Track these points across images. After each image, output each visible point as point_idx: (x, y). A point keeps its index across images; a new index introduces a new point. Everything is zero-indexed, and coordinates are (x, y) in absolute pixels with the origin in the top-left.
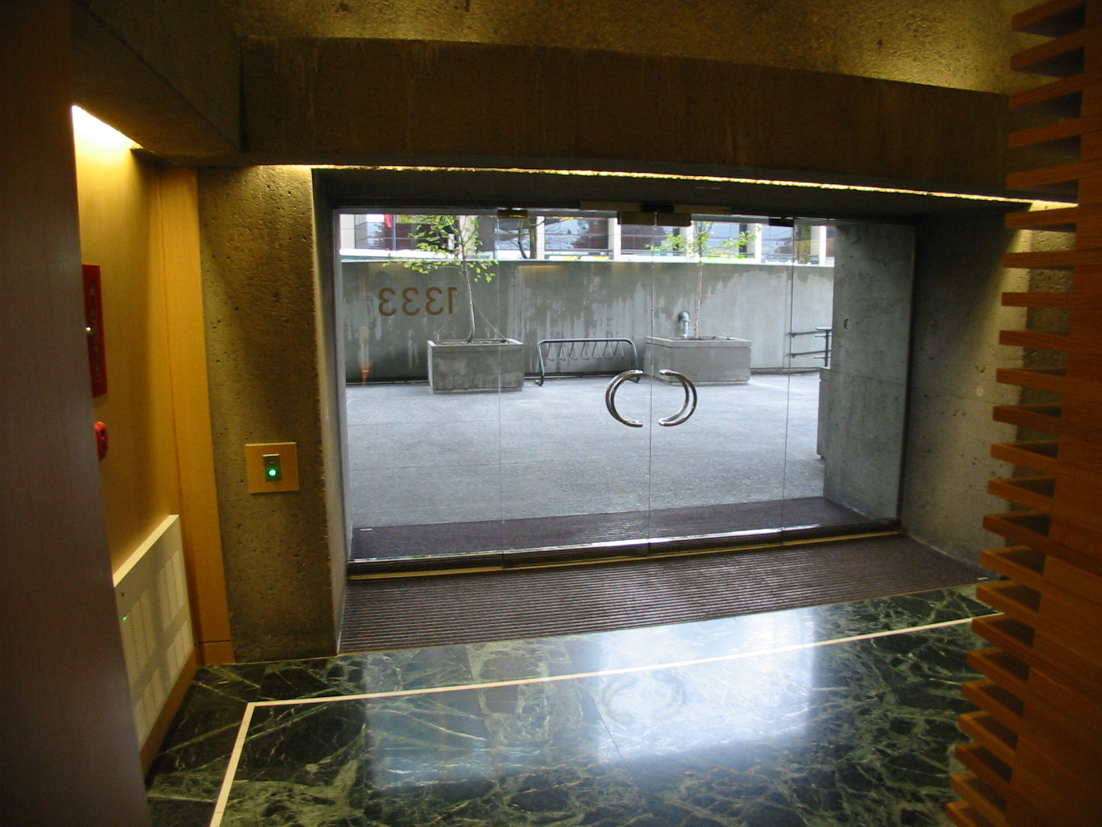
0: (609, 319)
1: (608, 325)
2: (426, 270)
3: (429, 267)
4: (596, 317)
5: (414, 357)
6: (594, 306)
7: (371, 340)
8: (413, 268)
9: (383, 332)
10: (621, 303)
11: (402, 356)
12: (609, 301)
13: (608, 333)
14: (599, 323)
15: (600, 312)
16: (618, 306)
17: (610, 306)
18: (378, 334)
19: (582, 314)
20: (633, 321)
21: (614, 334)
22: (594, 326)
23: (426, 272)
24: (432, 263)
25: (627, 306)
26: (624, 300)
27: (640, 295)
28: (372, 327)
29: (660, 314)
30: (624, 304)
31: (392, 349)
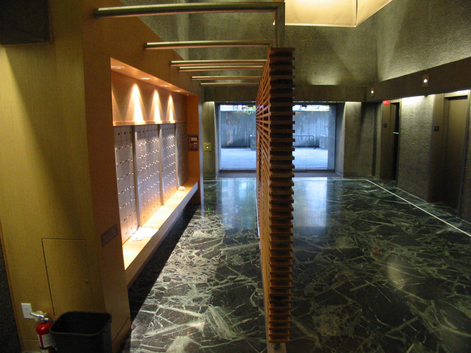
0: (309, 129)
1: (308, 131)
2: (250, 113)
3: (251, 113)
4: (304, 128)
5: (247, 140)
6: (304, 125)
7: (234, 135)
8: (246, 113)
9: (237, 132)
10: (312, 124)
11: (243, 140)
12: (309, 123)
13: (308, 134)
14: (305, 130)
15: (306, 127)
16: (312, 125)
17: (309, 125)
18: (236, 133)
19: (300, 128)
20: (317, 130)
21: (310, 134)
22: (304, 131)
23: (250, 114)
24: (252, 111)
25: (315, 125)
26: (314, 123)
27: (319, 121)
28: (234, 131)
29: (326, 128)
30: (314, 125)
31: (240, 138)
